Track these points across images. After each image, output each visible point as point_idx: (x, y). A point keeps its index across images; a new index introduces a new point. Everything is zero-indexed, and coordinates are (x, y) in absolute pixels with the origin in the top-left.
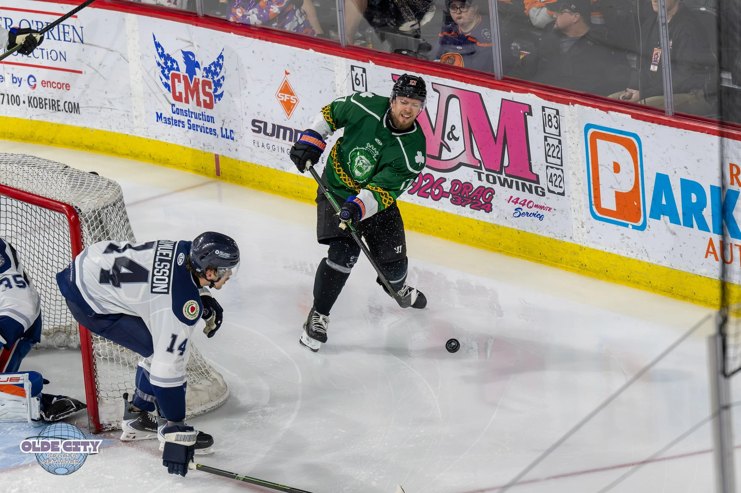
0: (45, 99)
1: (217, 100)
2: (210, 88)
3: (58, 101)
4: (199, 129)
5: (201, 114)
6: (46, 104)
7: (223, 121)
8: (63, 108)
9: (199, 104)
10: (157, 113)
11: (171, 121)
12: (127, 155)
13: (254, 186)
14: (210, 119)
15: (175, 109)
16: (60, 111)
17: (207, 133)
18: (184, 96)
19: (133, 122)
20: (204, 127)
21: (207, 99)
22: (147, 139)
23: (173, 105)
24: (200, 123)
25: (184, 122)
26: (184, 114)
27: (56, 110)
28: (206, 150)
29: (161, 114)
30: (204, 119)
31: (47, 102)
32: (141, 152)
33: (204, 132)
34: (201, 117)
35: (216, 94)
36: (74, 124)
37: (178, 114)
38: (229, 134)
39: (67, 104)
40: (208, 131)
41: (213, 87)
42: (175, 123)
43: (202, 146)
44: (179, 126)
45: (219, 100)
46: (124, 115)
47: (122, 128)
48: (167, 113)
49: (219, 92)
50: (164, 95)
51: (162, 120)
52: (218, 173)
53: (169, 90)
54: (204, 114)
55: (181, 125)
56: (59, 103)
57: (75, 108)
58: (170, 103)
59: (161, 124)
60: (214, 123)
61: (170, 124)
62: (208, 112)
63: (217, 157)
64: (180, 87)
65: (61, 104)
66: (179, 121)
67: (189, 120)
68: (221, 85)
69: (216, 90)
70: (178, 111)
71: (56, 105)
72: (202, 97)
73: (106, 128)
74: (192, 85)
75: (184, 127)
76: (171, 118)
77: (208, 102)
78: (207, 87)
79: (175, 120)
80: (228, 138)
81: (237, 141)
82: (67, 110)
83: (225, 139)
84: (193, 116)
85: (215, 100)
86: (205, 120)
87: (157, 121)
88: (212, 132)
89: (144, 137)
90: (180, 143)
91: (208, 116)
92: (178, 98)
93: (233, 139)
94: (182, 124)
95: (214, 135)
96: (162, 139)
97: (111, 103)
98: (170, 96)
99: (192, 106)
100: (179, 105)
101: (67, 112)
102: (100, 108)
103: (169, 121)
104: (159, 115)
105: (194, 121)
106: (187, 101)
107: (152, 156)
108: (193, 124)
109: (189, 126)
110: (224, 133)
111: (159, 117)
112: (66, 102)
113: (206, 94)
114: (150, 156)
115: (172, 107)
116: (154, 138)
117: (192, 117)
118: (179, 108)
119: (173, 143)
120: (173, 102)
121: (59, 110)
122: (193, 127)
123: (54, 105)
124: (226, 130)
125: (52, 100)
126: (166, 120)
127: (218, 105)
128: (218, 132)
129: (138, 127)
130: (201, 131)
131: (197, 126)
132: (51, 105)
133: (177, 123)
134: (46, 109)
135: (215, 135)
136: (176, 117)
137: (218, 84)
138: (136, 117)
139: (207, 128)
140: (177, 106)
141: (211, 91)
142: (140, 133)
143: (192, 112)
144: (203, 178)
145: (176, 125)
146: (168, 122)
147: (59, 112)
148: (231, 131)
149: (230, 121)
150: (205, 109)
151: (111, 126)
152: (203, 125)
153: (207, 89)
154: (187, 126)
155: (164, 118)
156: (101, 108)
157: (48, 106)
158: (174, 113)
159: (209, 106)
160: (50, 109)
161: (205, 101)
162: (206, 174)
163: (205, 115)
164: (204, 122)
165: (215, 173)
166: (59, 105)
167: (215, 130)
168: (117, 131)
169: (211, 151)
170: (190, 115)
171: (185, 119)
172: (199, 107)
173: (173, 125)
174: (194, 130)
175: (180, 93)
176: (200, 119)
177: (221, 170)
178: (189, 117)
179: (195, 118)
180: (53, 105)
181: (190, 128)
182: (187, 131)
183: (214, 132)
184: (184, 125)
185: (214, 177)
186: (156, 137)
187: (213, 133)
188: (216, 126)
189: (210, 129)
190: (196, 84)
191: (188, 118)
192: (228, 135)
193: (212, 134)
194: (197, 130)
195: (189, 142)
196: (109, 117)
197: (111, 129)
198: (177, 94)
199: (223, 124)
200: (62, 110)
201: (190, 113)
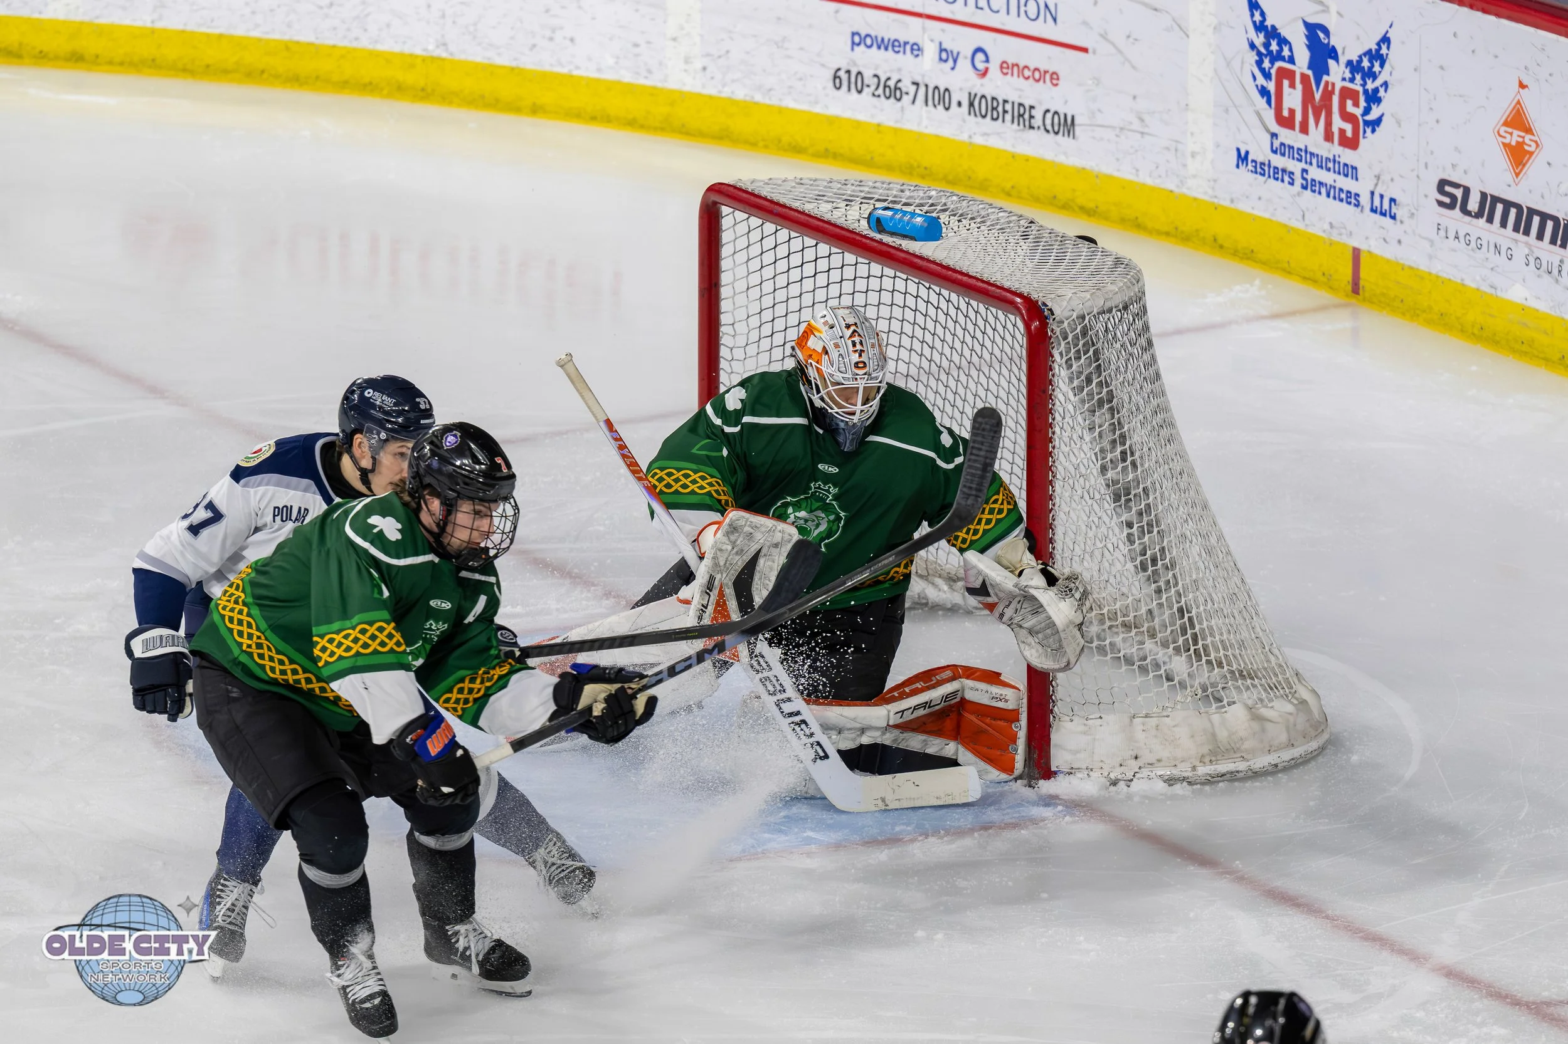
0: (1005, 101)
1: (1369, 130)
2: (1356, 104)
3: (1032, 107)
4: (1323, 190)
5: (1332, 158)
6: (1005, 112)
7: (1378, 177)
8: (1040, 123)
9: (1328, 137)
10: (1238, 150)
11: (1266, 168)
12: (1167, 234)
13: (1429, 322)
14: (1350, 171)
15: (1276, 144)
16: (1033, 128)
17: (1341, 200)
18: (1298, 117)
19: (1185, 166)
20: (1335, 188)
21: (1348, 128)
22: (1213, 203)
23: (1274, 135)
24: (1327, 177)
25: (1293, 174)
26: (1296, 156)
27: (1025, 126)
28: (1335, 237)
29: (1247, 153)
30: (1337, 169)
31: (1008, 107)
32: (1197, 231)
33: (1335, 198)
34: (1330, 165)
35: (1368, 118)
36: (1062, 159)
37: (1283, 155)
38: (1386, 206)
39: (1049, 116)
40: (1343, 196)
41: (1363, 103)
42: (1274, 173)
43: (1327, 227)
44: (1283, 181)
45: (1373, 131)
46: (1168, 149)
47: (1160, 176)
48: (1260, 151)
49: (1372, 117)
50: (1258, 114)
51: (1247, 165)
52: (1356, 288)
53: (1269, 102)
54: (1337, 159)
55: (1286, 178)
56: (1033, 112)
57: (1066, 125)
58: (1267, 130)
59: (1245, 174)
60: (1357, 179)
61: (1263, 175)
62: (1347, 156)
63: (1356, 253)
64: (1293, 99)
65: (1038, 114)
66: (1284, 171)
67: (1304, 171)
68: (1379, 101)
69: (1367, 111)
70: (1283, 150)
71: (1027, 116)
72: (1338, 123)
73: (1127, 174)
74: (1318, 96)
75: (1292, 184)
76: (1267, 163)
77: (1349, 134)
78: (1349, 103)
79: (1275, 168)
80: (1383, 214)
81: (1402, 222)
82: (1049, 127)
83: (1377, 217)
84: (1314, 161)
85: (1365, 132)
86: (1339, 173)
87: (1238, 166)
88: (1352, 199)
89: (1206, 198)
90: (1282, 217)
91: (1346, 165)
92: (1286, 122)
93: (1393, 217)
94: (1290, 177)
95: (1355, 205)
96: (1244, 206)
97: (1142, 120)
98: (1269, 115)
99: (1314, 139)
100: (1288, 136)
101: (1048, 131)
102: (1118, 130)
103: (1262, 169)
104: (1243, 154)
105: (1315, 173)
106: (1304, 129)
107: (1220, 241)
108: (1313, 180)
109: (1304, 182)
110: (1377, 202)
111: (1243, 158)
112: (1048, 111)
113: (1347, 117)
114: (1215, 240)
115: (1272, 137)
116: (1227, 203)
117: (1311, 164)
118: (1287, 142)
119: (1267, 215)
120: (1275, 128)
121: (1031, 127)
122: (1312, 185)
123: (1023, 115)
124: (1382, 196)
125: (1020, 105)
126: (1256, 167)
127: (1368, 141)
128: (1365, 200)
129: (1194, 176)
130: (1328, 195)
131: (1321, 183)
132: (1016, 114)
133: (1279, 174)
134: (1003, 121)
135: (1357, 205)
136: (1279, 161)
137: (1373, 98)
138: (1193, 155)
139: (1341, 190)
140: (1281, 139)
141: (1358, 112)
142: (1197, 189)
143: (1312, 154)
144: (1323, 296)
145: (1277, 179)
146: (1259, 170)
147: (1031, 131)
148: (1392, 200)
149: (1392, 180)
150: (1341, 148)
151: (1137, 170)
152: (1333, 183)
153: (1350, 107)
154: (1299, 181)
155: (1253, 161)
156: (1122, 129)
157: (1008, 117)
158: (1275, 152)
159: (1351, 143)
160: (1013, 122)
161: (1342, 132)
162: (1331, 288)
163: (1339, 163)
164: (1336, 176)
165: (1349, 288)
166: (1033, 117)
167: (1358, 195)
168: (1149, 181)
169: (1344, 239)
170: (1308, 160)
171: (1296, 167)
172: (1328, 145)
173: (1269, 177)
174: (1314, 191)
175: (1292, 112)
176: (1329, 170)
177: (1362, 283)
178: (1306, 162)
179: (1318, 166)
180: (1020, 116)
181: (1305, 187)
182: (1299, 194)
183: (1355, 199)
184: (1293, 180)
185: (1347, 296)
186: (1232, 201)
187: (1353, 201)
188: (1362, 187)
189: (1348, 192)
190: (1328, 95)
191: (1303, 165)
192: (1385, 209)
193: (1350, 203)
194: (1320, 193)
195: (1300, 218)
196: (1136, 151)
197: (1137, 175)
198: (1286, 113)
199: (1376, 185)
200: (1039, 128)
201: (1308, 156)
